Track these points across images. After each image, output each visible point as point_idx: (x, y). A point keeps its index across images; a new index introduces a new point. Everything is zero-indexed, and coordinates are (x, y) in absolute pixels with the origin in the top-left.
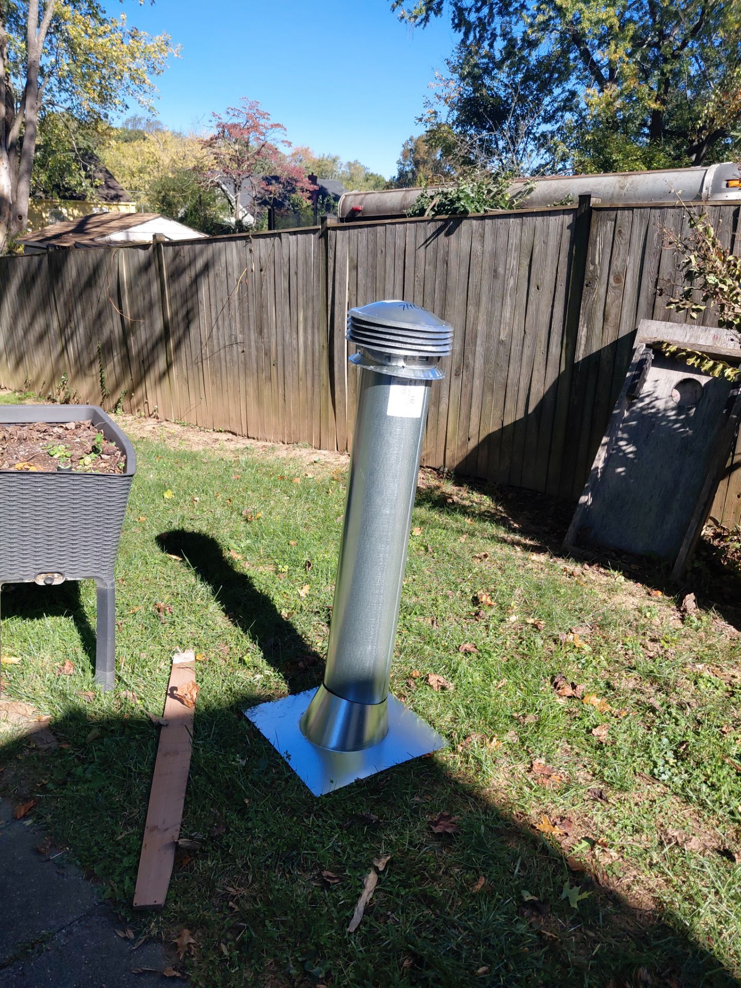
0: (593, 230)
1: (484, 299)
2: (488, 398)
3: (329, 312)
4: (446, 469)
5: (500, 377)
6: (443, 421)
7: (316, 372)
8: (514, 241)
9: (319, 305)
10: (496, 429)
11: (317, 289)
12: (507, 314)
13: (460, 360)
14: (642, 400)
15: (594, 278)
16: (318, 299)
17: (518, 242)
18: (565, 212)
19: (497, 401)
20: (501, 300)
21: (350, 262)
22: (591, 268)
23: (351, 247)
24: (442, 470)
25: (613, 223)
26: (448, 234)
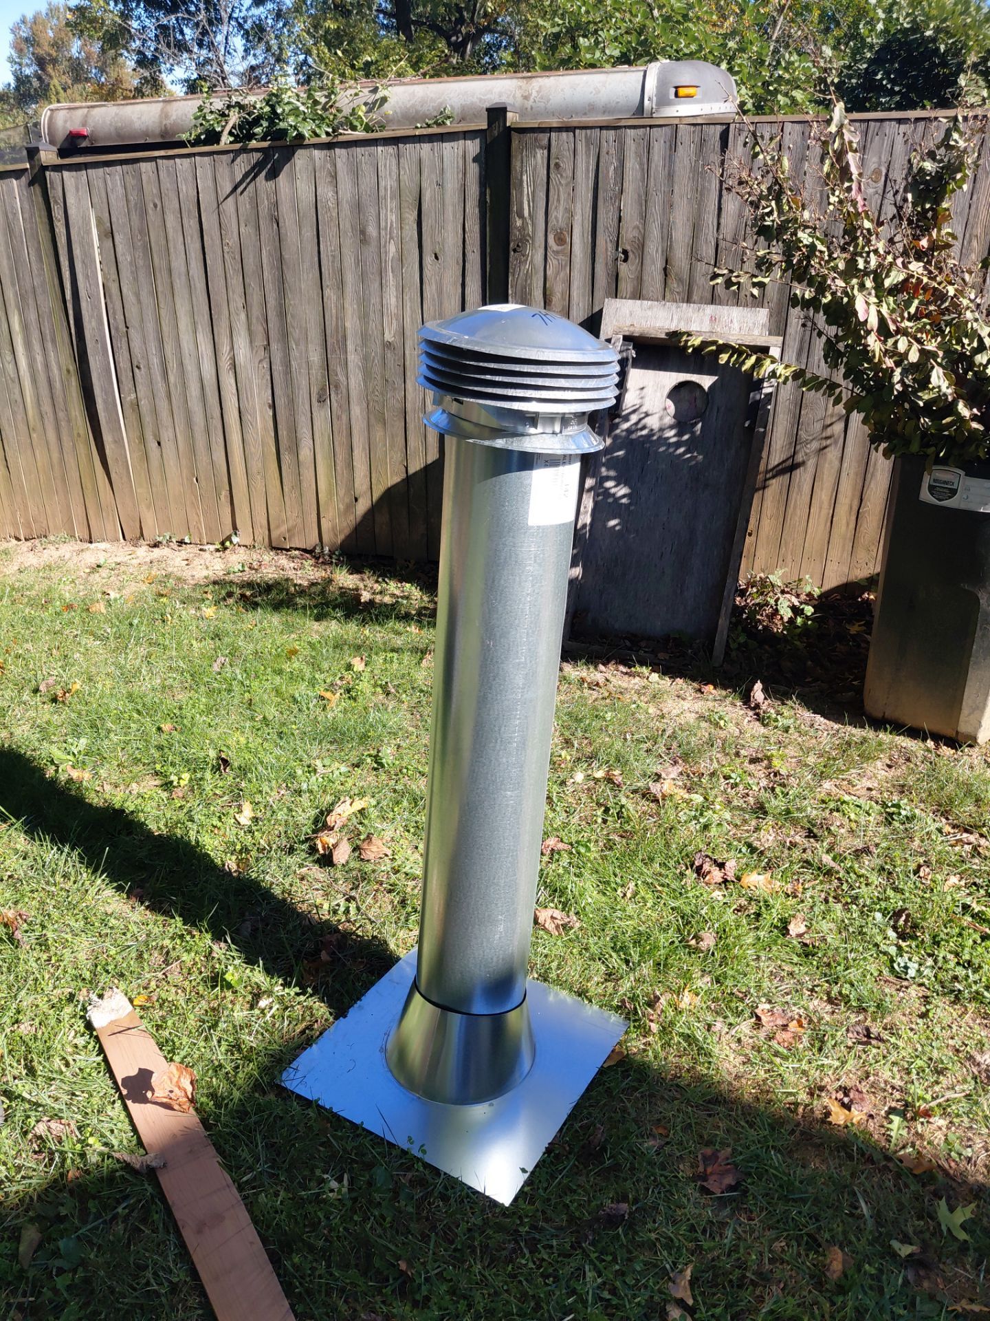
0: (516, 164)
1: (350, 278)
2: (378, 433)
3: (71, 312)
4: (327, 550)
5: (394, 401)
6: (308, 474)
7: (61, 415)
8: (388, 183)
9: (49, 302)
10: (397, 479)
11: (40, 274)
12: (391, 299)
13: (323, 377)
14: (626, 418)
15: (524, 240)
16: (44, 292)
17: (395, 185)
18: (467, 135)
19: (393, 436)
20: (378, 279)
21: (97, 226)
22: (519, 223)
23: (95, 200)
24: (318, 550)
25: (546, 152)
26: (273, 175)
